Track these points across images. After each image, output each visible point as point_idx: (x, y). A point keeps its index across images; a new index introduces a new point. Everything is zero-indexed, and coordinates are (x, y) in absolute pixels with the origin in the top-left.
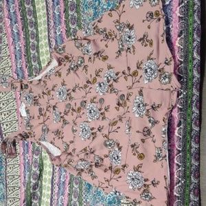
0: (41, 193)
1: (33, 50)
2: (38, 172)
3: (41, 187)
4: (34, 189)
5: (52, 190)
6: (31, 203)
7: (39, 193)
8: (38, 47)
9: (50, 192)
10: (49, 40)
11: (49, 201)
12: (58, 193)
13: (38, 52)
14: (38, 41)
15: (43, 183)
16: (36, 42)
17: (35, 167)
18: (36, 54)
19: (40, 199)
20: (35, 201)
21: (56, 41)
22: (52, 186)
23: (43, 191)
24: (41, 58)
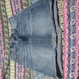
0: (10, 72)
1: (3, 7)
2: (8, 63)
3: (10, 69)
4: (6, 70)
5: (15, 70)
6: (5, 76)
7: (8, 72)
8: (5, 6)
9: (14, 71)
10: (11, 2)
11: (14, 75)
12: (18, 72)
13: (5, 8)
14: (5, 3)
15: (11, 67)
16: (4, 3)
17: (6, 60)
18: (4, 9)
19: (9, 74)
20: (7, 76)
21: (14, 2)
22: (15, 68)
23: (11, 71)
24: (7, 11)
